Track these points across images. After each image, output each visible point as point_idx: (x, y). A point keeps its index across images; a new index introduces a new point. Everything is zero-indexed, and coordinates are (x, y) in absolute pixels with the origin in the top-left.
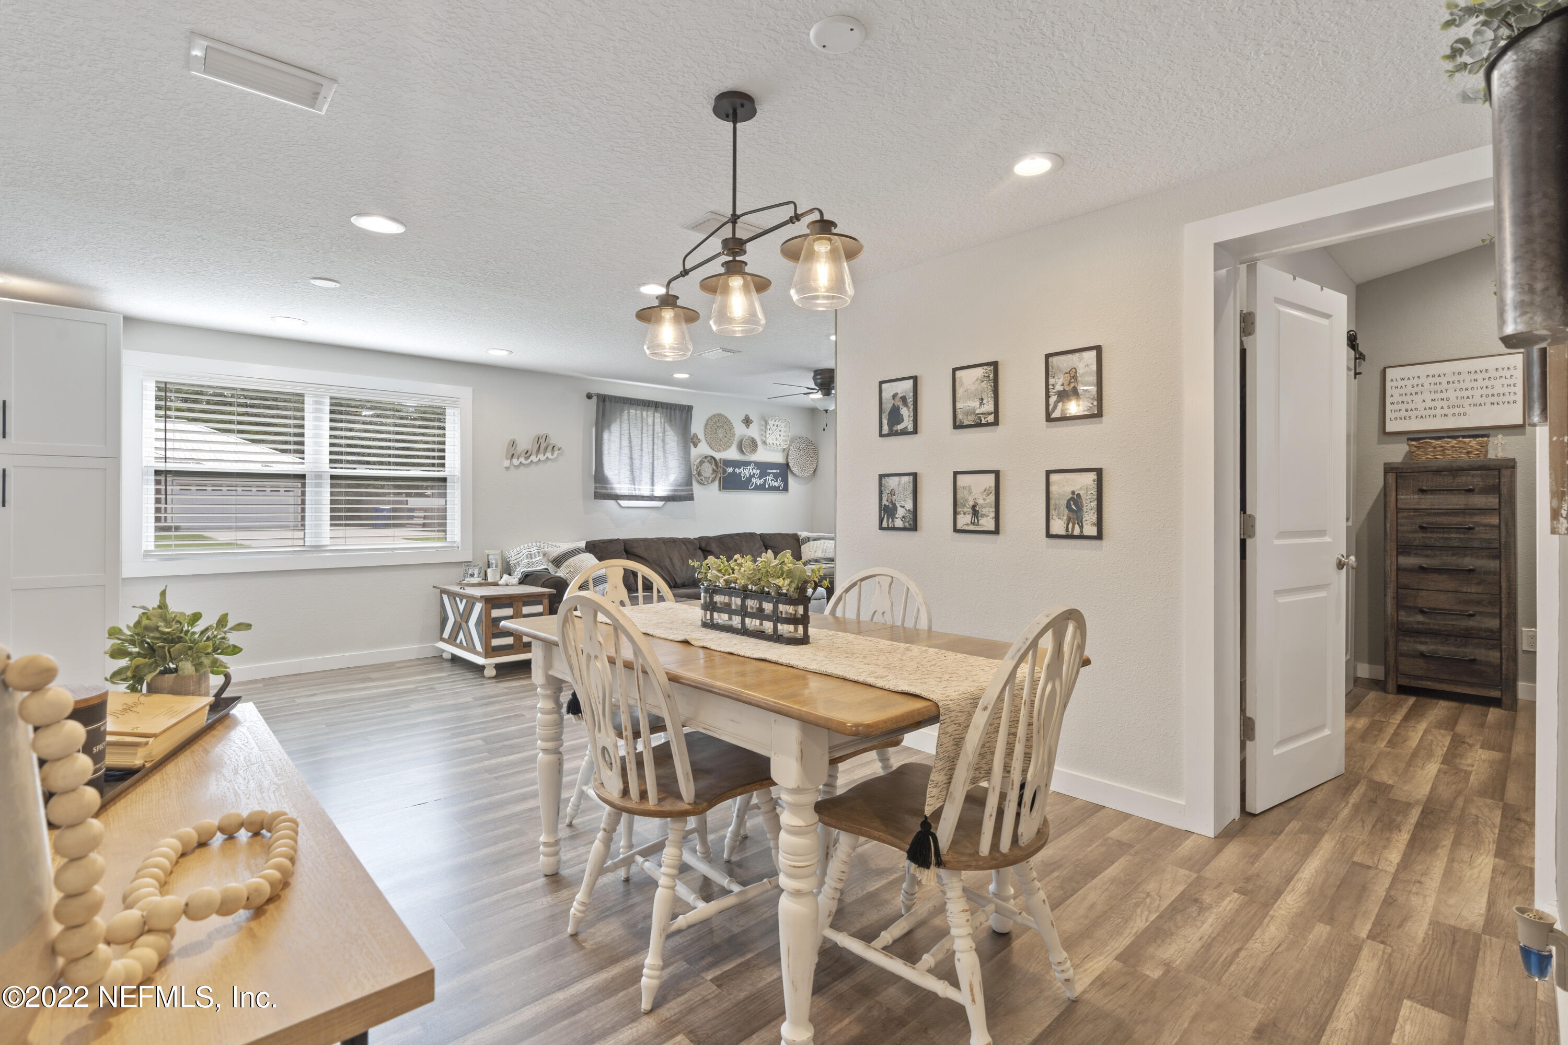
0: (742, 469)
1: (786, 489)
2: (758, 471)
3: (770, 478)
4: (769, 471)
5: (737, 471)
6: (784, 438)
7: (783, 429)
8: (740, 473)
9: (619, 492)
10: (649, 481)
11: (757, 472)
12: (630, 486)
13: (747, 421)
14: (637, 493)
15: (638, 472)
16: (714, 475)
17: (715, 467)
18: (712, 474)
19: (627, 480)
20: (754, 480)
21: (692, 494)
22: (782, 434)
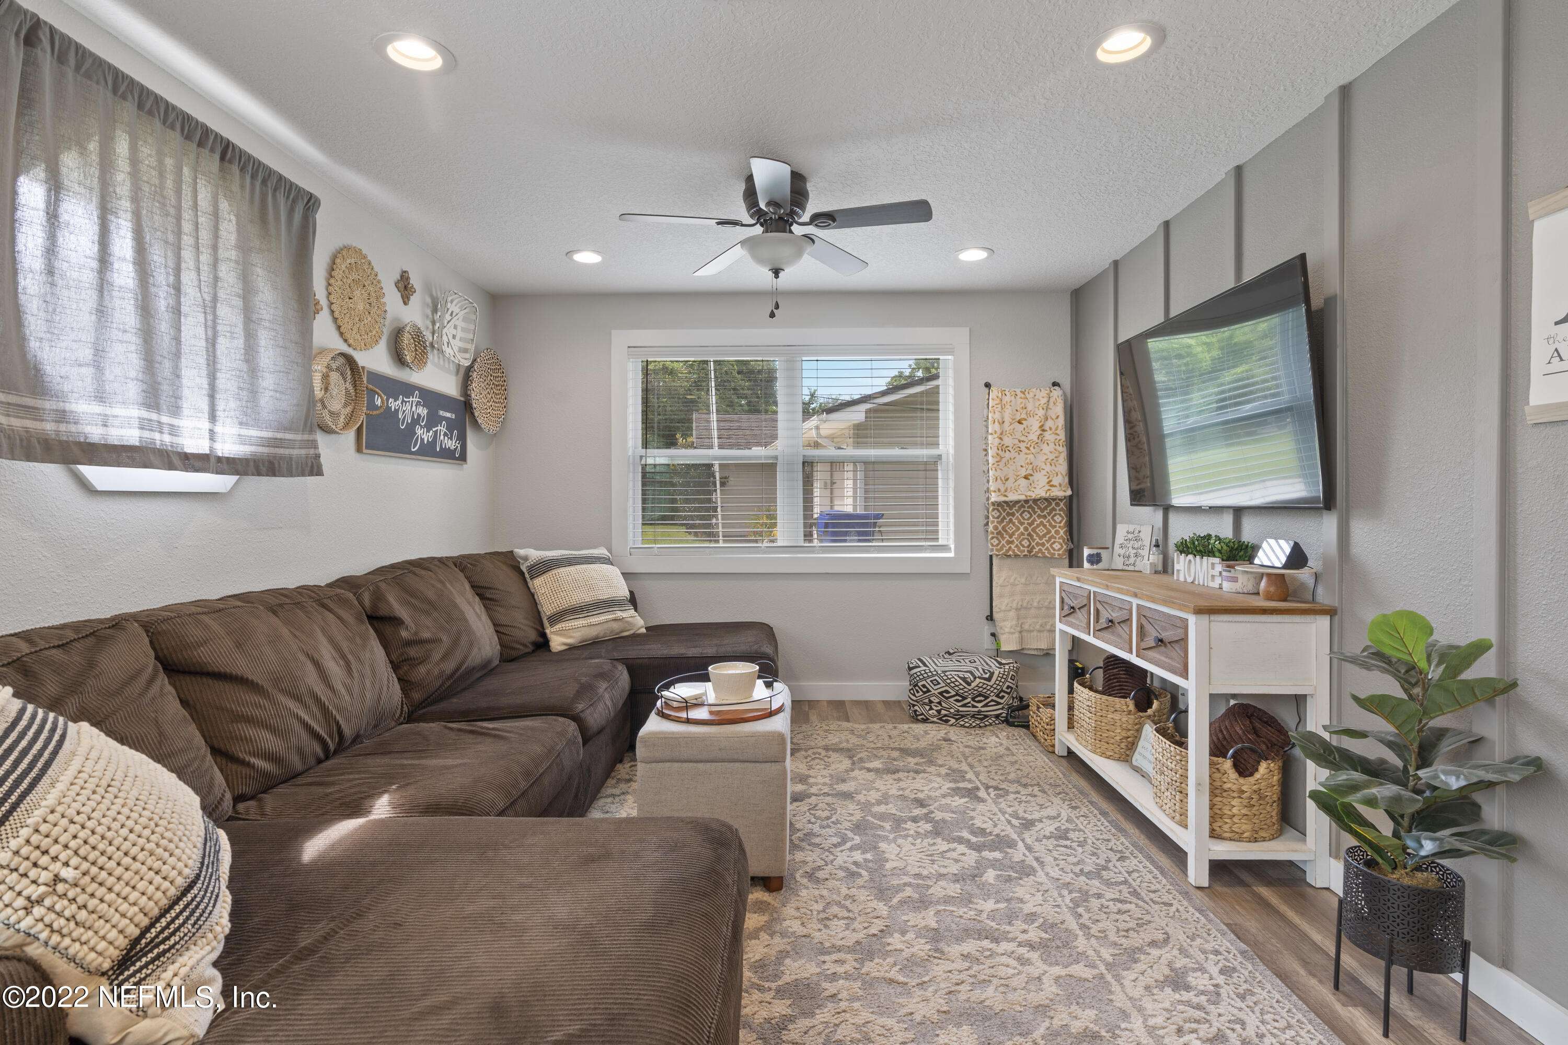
0: (399, 402)
1: (463, 458)
2: (426, 412)
3: (442, 428)
4: (441, 413)
5: (393, 404)
6: (461, 344)
7: (461, 324)
8: (397, 411)
9: (95, 433)
10: (204, 405)
11: (423, 411)
12: (145, 414)
13: (405, 287)
14: (163, 439)
15: (167, 364)
16: (349, 409)
17: (350, 388)
18: (345, 406)
19: (133, 390)
20: (419, 431)
21: (318, 456)
22: (459, 334)
